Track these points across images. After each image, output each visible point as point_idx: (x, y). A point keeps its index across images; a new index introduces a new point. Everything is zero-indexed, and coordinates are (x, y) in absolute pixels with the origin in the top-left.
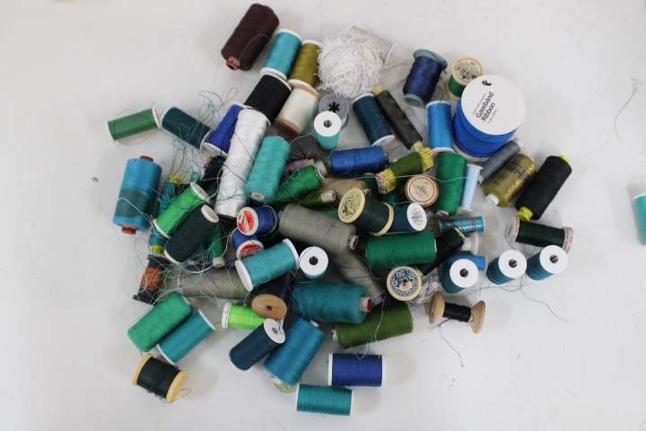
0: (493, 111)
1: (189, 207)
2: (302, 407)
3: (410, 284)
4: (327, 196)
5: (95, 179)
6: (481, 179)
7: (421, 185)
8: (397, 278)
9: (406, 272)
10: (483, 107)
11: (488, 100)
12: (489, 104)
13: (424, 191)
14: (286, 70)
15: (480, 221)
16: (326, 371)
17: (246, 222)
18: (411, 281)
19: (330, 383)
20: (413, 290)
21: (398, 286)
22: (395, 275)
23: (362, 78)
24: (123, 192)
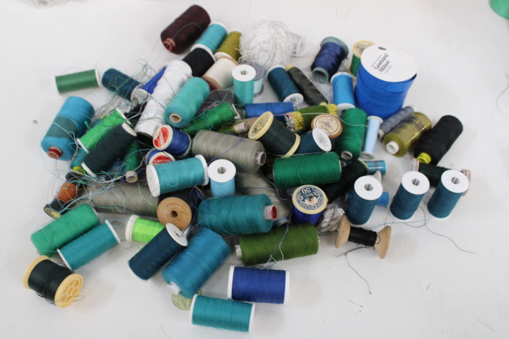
0: (389, 66)
1: (112, 125)
2: (197, 319)
3: (315, 200)
4: (239, 127)
5: (36, 122)
6: (382, 133)
7: (326, 121)
8: (302, 194)
9: (311, 189)
10: (380, 64)
11: (384, 59)
12: (385, 61)
13: (329, 126)
14: (213, 48)
15: (382, 163)
16: (226, 284)
17: (161, 138)
18: (317, 197)
19: (229, 295)
20: (318, 205)
21: (303, 201)
22: (301, 192)
23: (276, 47)
24: (58, 119)
